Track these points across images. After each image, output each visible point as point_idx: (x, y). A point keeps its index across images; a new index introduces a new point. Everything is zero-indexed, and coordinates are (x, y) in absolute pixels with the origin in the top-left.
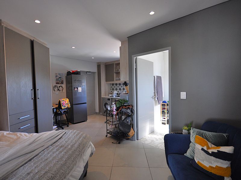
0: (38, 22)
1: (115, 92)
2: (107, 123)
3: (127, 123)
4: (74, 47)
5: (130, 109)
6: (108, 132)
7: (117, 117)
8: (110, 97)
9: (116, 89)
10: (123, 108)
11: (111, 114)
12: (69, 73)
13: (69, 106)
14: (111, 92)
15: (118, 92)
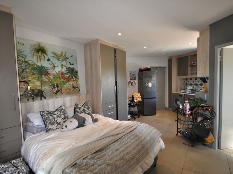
0: (120, 34)
1: (189, 88)
2: (178, 122)
3: (203, 126)
4: (146, 47)
5: (210, 111)
6: (179, 130)
7: (191, 117)
8: (182, 93)
9: (191, 85)
10: (199, 109)
11: (183, 113)
12: (141, 70)
13: (140, 99)
14: (184, 87)
15: (193, 87)
